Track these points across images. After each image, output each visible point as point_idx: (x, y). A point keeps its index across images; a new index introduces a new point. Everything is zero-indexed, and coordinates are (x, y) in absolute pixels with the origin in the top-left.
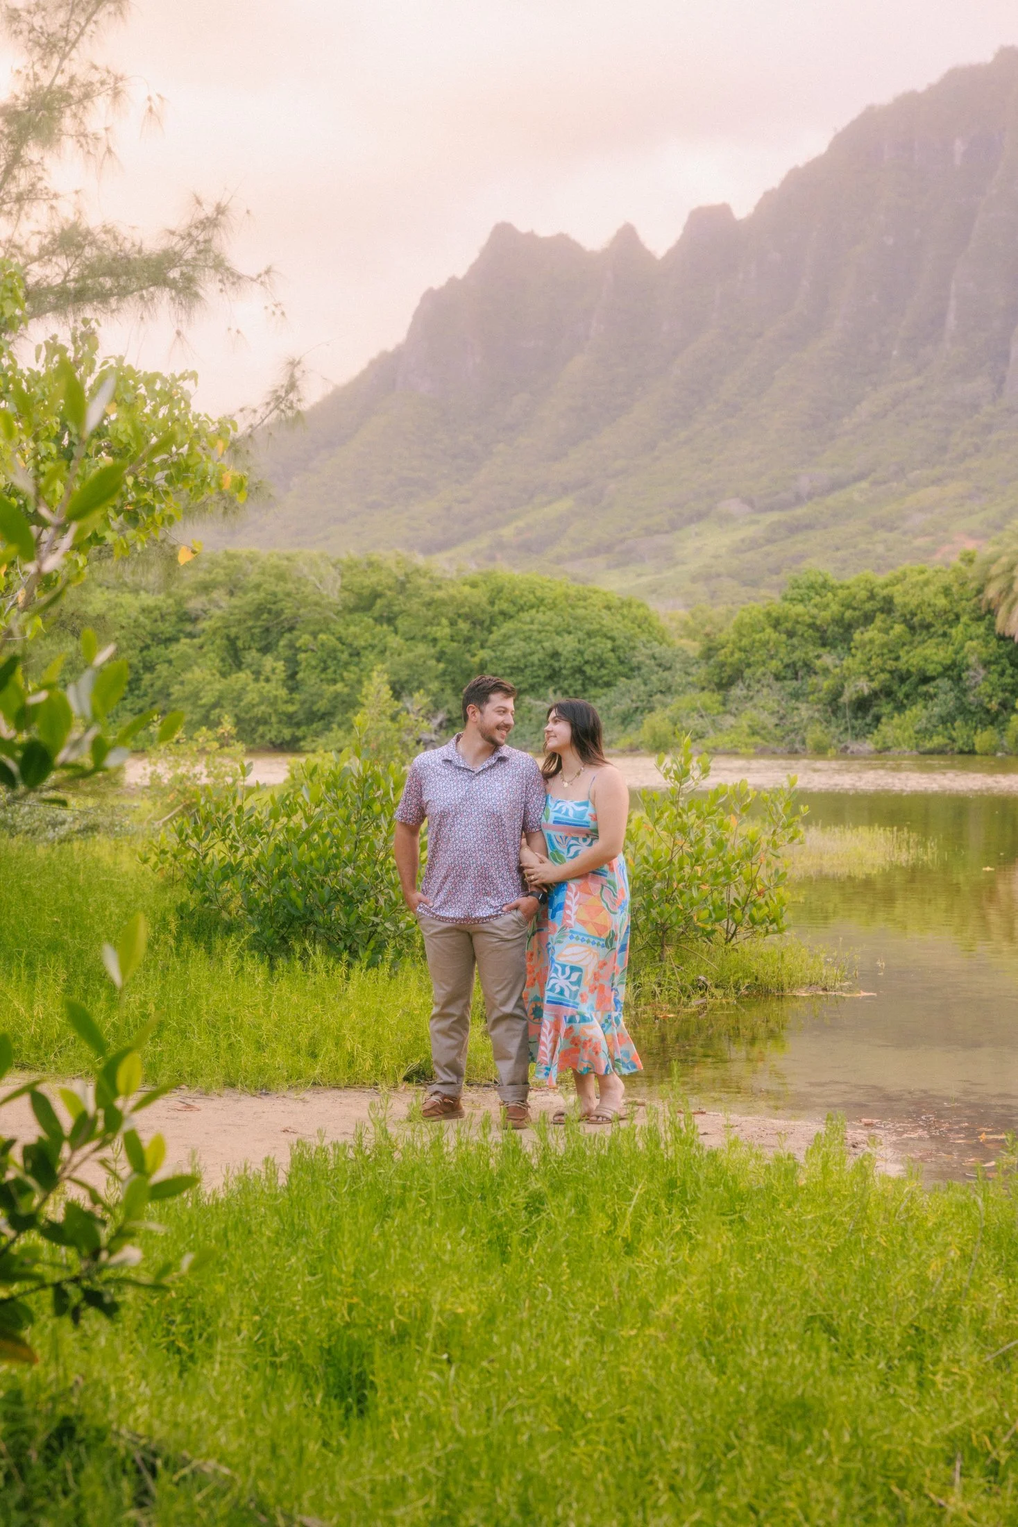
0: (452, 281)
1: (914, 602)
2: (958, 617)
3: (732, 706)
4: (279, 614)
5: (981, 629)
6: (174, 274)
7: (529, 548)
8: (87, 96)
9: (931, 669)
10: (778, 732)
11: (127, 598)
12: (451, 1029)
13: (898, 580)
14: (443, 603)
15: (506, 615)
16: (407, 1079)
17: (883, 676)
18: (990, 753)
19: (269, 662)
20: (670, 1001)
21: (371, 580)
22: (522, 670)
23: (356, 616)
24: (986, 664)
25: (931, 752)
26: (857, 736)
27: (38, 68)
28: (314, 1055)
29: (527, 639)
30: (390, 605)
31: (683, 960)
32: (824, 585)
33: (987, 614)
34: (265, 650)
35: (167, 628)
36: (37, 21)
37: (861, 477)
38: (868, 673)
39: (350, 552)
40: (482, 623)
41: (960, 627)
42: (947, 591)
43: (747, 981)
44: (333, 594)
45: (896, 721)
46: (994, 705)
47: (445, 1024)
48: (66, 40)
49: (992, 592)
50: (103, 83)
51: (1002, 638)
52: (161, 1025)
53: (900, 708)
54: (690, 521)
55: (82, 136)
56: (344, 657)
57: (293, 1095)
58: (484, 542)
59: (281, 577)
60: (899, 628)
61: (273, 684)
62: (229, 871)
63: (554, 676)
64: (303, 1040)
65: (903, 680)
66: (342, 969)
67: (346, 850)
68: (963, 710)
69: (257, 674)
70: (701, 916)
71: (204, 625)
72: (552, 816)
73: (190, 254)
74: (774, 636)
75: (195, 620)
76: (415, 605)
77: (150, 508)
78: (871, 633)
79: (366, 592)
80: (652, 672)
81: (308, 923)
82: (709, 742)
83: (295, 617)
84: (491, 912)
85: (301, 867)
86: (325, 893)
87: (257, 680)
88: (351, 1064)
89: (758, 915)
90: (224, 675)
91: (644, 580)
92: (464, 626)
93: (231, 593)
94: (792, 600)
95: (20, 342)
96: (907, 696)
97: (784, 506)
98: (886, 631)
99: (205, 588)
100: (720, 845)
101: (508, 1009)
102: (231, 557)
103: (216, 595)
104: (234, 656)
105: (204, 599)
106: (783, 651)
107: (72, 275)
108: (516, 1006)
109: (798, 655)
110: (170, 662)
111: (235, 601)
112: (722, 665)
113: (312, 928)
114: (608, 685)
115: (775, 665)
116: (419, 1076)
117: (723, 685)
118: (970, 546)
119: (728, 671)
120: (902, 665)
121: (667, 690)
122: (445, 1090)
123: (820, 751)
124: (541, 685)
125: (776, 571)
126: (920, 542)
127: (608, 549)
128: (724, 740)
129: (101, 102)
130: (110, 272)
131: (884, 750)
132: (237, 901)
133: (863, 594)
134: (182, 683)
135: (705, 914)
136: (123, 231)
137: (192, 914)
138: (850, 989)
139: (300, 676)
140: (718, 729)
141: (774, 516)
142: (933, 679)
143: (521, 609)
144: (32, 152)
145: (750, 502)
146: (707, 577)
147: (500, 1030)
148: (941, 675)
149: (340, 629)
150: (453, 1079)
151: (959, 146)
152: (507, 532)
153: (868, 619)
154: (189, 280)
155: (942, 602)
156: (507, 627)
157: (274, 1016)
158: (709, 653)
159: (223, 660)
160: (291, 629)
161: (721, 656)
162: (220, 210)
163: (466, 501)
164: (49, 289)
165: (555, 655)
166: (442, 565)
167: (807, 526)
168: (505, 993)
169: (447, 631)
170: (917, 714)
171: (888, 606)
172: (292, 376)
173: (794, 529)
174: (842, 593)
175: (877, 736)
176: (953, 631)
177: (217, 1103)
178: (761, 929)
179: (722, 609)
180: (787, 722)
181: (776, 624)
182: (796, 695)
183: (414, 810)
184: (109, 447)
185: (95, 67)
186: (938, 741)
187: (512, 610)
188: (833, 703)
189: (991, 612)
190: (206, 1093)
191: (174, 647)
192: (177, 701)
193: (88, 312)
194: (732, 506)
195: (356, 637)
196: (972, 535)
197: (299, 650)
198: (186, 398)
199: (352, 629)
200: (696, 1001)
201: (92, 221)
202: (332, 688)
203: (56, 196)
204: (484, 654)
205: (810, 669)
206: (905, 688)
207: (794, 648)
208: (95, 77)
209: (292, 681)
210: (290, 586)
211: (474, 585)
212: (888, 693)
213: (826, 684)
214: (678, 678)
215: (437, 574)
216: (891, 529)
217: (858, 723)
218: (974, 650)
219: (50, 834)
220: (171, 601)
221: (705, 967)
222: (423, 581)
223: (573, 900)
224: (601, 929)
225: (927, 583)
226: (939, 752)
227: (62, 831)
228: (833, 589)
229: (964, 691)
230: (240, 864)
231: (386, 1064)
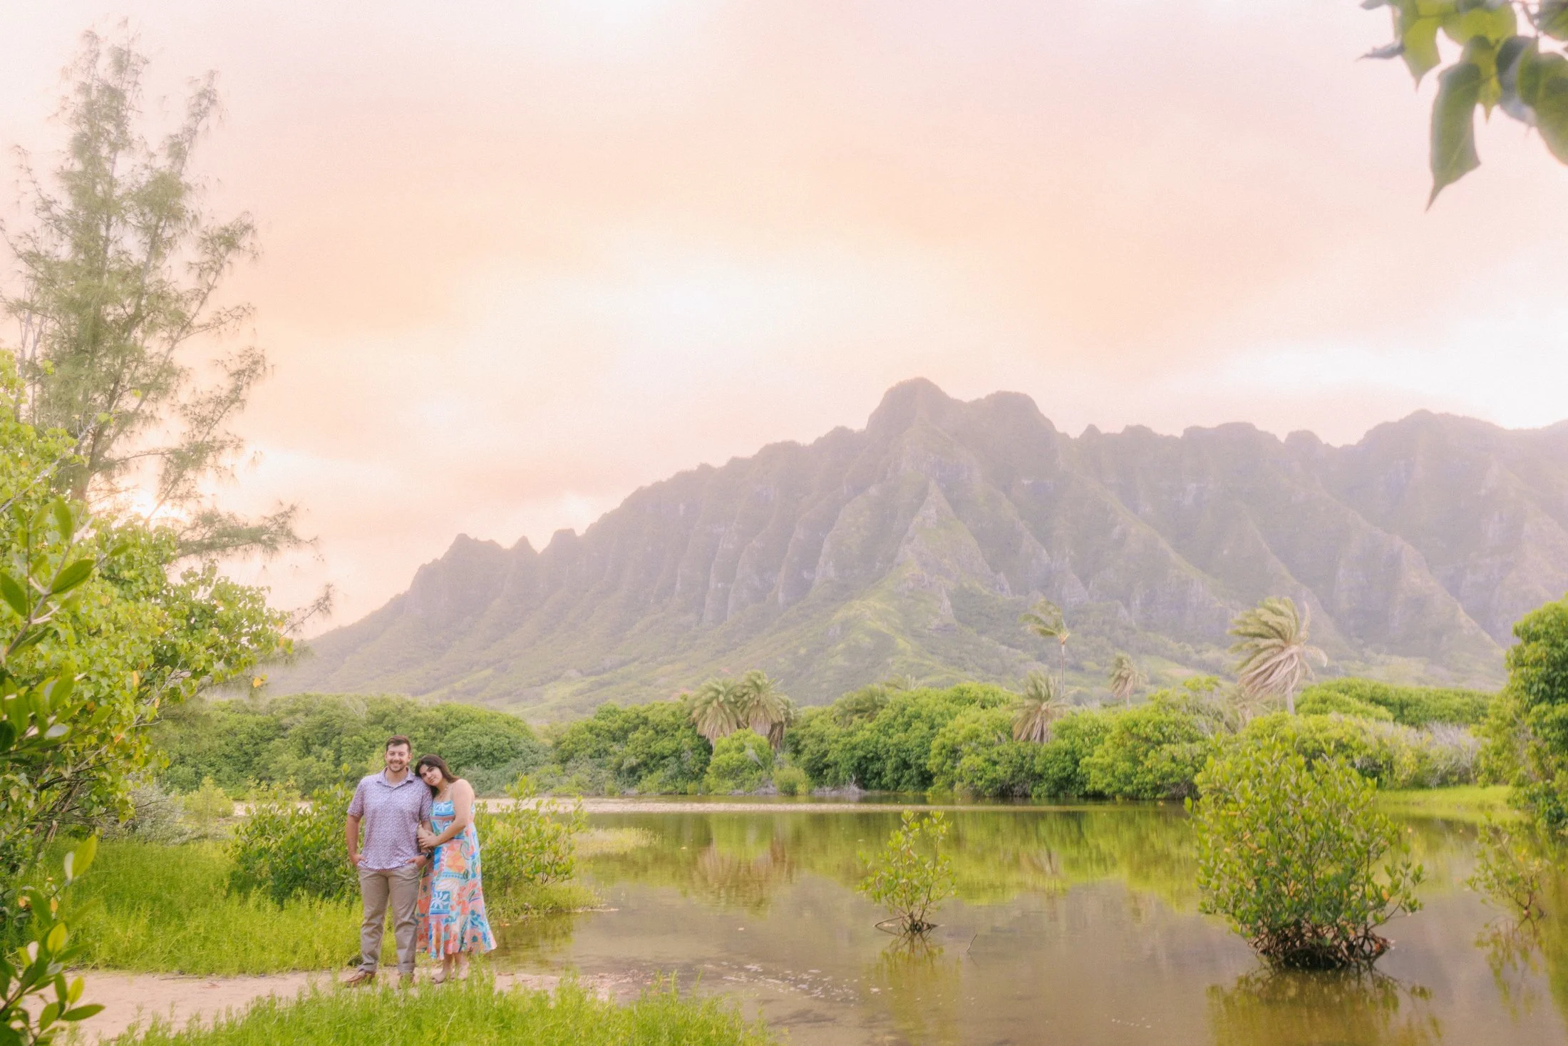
0: (435, 561)
1: (658, 720)
2: (679, 727)
3: (568, 772)
4: (333, 726)
5: (690, 732)
6: (264, 537)
7: (469, 693)
8: (222, 447)
9: (666, 752)
10: (591, 784)
11: (249, 718)
12: (373, 932)
13: (649, 709)
14: (422, 719)
15: (454, 726)
16: (350, 964)
17: (642, 756)
18: (694, 793)
19: (325, 751)
20: (508, 917)
21: (384, 707)
22: (461, 754)
23: (374, 727)
24: (693, 750)
25: (666, 794)
26: (630, 786)
27: (196, 432)
28: (295, 953)
29: (464, 738)
30: (393, 720)
31: (516, 893)
32: (615, 711)
33: (693, 725)
34: (324, 744)
35: (269, 733)
36: (197, 410)
37: (635, 660)
38: (635, 754)
39: (373, 693)
40: (441, 730)
41: (680, 731)
42: (674, 714)
43: (550, 905)
44: (363, 715)
45: (649, 778)
46: (697, 769)
47: (369, 929)
48: (213, 420)
49: (695, 715)
50: (232, 442)
51: (700, 737)
52: (206, 939)
53: (651, 772)
54: (551, 680)
55: (218, 469)
56: (367, 747)
57: (279, 976)
58: (445, 691)
59: (335, 706)
60: (651, 732)
61: (327, 763)
62: (262, 853)
63: (477, 757)
64: (291, 944)
65: (653, 757)
66: (318, 903)
67: (331, 838)
68: (682, 773)
69: (318, 758)
70: (527, 869)
71: (291, 731)
72: (435, 812)
73: (274, 528)
74: (590, 736)
75: (285, 729)
76: (406, 720)
77: (238, 656)
78: (637, 734)
79: (380, 713)
80: (528, 755)
81: (306, 879)
82: (555, 790)
83: (341, 727)
84: (399, 864)
85: (304, 849)
86: (317, 862)
87: (318, 761)
88: (317, 957)
89: (559, 870)
90: (300, 758)
91: (527, 709)
92: (431, 731)
93: (307, 715)
94: (599, 718)
95: (173, 569)
96: (654, 766)
97: (598, 673)
98: (645, 733)
99: (292, 712)
100: (539, 832)
101: (406, 919)
102: (307, 697)
103: (298, 716)
104: (307, 749)
105: (291, 718)
106: (594, 744)
107: (207, 536)
108: (411, 918)
109: (601, 745)
110: (269, 751)
111: (308, 719)
112: (563, 751)
113: (307, 882)
114: (506, 761)
115: (589, 751)
116: (357, 962)
117: (564, 761)
118: (686, 692)
119: (566, 754)
120: (652, 750)
121: (535, 764)
122: (367, 968)
123: (611, 794)
124: (470, 761)
125: (593, 705)
126: (663, 692)
127: (509, 694)
128: (563, 789)
129: (228, 451)
130: (229, 536)
131: (642, 793)
132: (266, 868)
133: (634, 716)
134: (276, 762)
135: (529, 869)
136: (238, 515)
137: (240, 877)
138: (605, 908)
139: (342, 758)
140: (561, 783)
141: (593, 678)
142: (666, 757)
143: (462, 723)
144: (189, 474)
145: (581, 672)
146: (559, 708)
147: (402, 930)
148: (671, 755)
149: (365, 733)
150: (371, 961)
151: (682, 507)
152: (458, 686)
153: (636, 728)
154: (273, 540)
155: (671, 719)
156: (455, 732)
157: (275, 931)
158: (558, 744)
159: (300, 750)
160: (339, 734)
161: (563, 746)
162: (293, 508)
163: (437, 669)
164: (194, 542)
165: (479, 746)
166: (421, 701)
167: (610, 683)
168: (404, 910)
169: (423, 734)
170: (659, 775)
171: (645, 722)
172: (327, 593)
173: (602, 685)
174: (623, 715)
175: (640, 786)
176: (677, 734)
177: (231, 983)
178: (560, 877)
179: (565, 724)
180: (595, 780)
181: (591, 730)
182: (600, 766)
183: (359, 808)
184: (216, 623)
185: (228, 433)
186: (669, 788)
187: (458, 724)
188: (618, 770)
189: (695, 724)
190: (227, 977)
191: (272, 742)
192: (273, 772)
193: (213, 555)
194: (572, 673)
195: (373, 737)
196: (688, 688)
197: (343, 745)
198: (263, 599)
199: (372, 733)
200: (522, 917)
201: (223, 510)
202: (360, 765)
203: (201, 496)
204: (441, 745)
205: (606, 752)
206: (654, 762)
207: (599, 742)
208: (228, 438)
209: (338, 762)
210: (339, 712)
211: (438, 711)
212: (645, 764)
213: (615, 760)
214: (541, 758)
215: (419, 705)
216: (649, 685)
217: (630, 779)
218: (687, 743)
219: (177, 840)
220: (272, 719)
221: (528, 899)
222: (411, 708)
223: (445, 857)
224: (460, 868)
225: (664, 710)
226: (670, 793)
227: (184, 838)
228: (619, 713)
229: (682, 763)
230: (270, 848)
231: (337, 956)
